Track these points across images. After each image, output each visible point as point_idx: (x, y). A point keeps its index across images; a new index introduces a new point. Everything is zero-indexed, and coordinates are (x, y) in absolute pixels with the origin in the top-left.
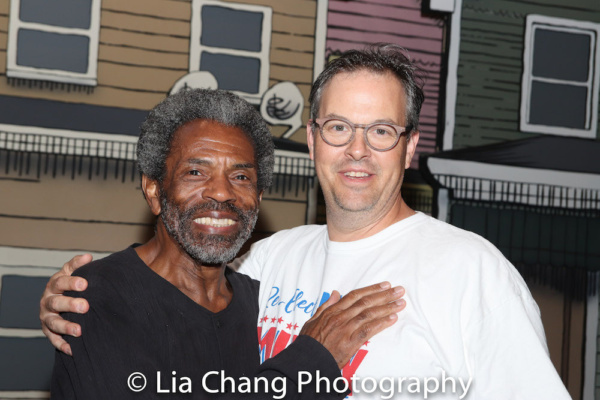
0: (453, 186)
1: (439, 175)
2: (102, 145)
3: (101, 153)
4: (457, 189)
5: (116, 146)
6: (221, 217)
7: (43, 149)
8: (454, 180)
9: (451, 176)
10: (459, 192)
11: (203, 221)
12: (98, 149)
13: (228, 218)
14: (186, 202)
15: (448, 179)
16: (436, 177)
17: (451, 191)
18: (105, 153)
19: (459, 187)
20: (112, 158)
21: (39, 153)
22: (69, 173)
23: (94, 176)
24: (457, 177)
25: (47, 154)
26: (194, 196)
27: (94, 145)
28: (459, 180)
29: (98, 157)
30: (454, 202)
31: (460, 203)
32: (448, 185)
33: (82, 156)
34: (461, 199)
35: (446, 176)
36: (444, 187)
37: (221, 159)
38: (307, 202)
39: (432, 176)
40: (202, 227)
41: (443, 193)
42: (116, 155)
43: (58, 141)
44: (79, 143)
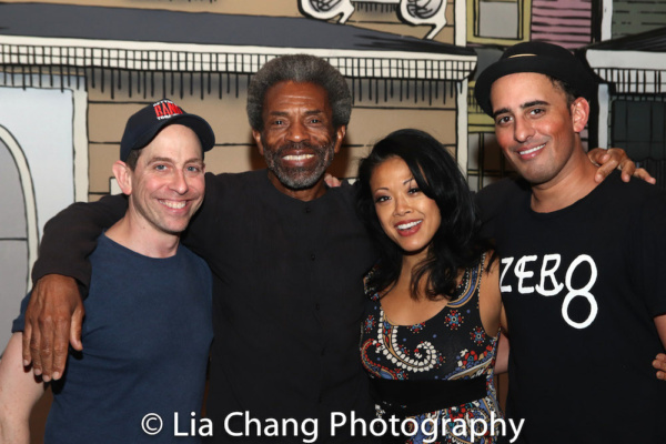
0: (615, 80)
1: (599, 69)
2: (231, 58)
3: (231, 68)
4: (619, 82)
5: (247, 59)
6: (301, 154)
7: (167, 67)
8: (615, 72)
9: (612, 69)
10: (621, 86)
12: (227, 63)
13: (306, 153)
14: (275, 146)
15: (609, 72)
16: (596, 71)
17: (612, 86)
18: (235, 67)
19: (621, 80)
20: (243, 73)
21: (163, 71)
22: (197, 92)
23: (224, 94)
24: (618, 69)
25: (171, 71)
26: (280, 140)
27: (222, 58)
28: (621, 72)
29: (227, 72)
30: (614, 98)
31: (622, 98)
32: (609, 79)
33: (210, 72)
34: (624, 94)
35: (606, 69)
36: (605, 82)
37: (296, 110)
38: (456, 110)
39: (592, 69)
41: (603, 89)
42: (247, 69)
43: (182, 57)
44: (206, 58)
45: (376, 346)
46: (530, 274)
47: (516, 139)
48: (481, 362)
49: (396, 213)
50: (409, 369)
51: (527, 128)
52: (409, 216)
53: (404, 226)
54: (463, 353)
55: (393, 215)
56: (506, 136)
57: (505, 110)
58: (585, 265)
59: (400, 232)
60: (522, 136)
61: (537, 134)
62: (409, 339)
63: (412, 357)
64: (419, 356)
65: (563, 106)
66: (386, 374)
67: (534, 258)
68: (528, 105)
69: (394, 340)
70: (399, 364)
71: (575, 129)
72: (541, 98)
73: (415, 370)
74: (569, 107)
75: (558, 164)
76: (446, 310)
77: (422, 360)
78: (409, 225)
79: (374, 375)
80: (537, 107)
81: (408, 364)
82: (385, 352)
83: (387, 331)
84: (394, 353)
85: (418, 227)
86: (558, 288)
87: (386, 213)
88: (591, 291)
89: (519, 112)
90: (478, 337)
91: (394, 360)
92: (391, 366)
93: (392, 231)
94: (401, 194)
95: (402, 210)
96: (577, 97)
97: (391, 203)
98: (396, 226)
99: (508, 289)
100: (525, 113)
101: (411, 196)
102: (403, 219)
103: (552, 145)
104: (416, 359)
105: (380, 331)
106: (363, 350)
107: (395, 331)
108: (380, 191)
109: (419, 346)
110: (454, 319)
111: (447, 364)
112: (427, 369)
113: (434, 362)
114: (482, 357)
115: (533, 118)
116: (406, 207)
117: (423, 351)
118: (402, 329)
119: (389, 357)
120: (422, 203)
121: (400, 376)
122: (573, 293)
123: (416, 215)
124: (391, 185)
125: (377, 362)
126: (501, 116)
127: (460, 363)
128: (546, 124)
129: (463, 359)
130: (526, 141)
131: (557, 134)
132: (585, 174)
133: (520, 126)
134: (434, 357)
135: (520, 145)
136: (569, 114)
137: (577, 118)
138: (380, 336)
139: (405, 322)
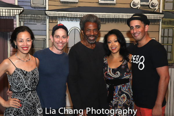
2: (118, 16)
5: (120, 16)
11: (90, 38)
12: (117, 16)
22: (111, 22)
23: (116, 22)
26: (88, 34)
27: (116, 16)
29: (117, 18)
33: (114, 18)
38: (159, 25)
40: (90, 39)
42: (120, 17)
43: (109, 15)
44: (113, 16)
45: (107, 73)
46: (135, 59)
47: (134, 32)
48: (129, 75)
49: (112, 45)
50: (114, 77)
51: (136, 31)
52: (114, 46)
53: (113, 48)
54: (125, 73)
55: (111, 46)
56: (132, 31)
57: (132, 27)
58: (143, 58)
59: (112, 49)
60: (135, 32)
61: (138, 32)
62: (114, 71)
63: (115, 75)
64: (116, 74)
65: (144, 26)
66: (109, 78)
67: (136, 56)
68: (136, 26)
69: (111, 72)
70: (112, 76)
71: (146, 31)
72: (139, 25)
73: (116, 77)
74: (144, 27)
75: (141, 38)
76: (121, 65)
77: (117, 75)
78: (114, 48)
79: (107, 79)
80: (138, 26)
81: (114, 76)
82: (110, 74)
83: (110, 70)
84: (111, 74)
85: (116, 49)
86: (138, 62)
87: (110, 45)
88: (143, 63)
89: (135, 27)
90: (128, 70)
91: (111, 75)
92: (111, 77)
93: (110, 49)
94: (113, 42)
95: (113, 45)
96: (146, 25)
97: (111, 43)
98: (111, 48)
99: (132, 61)
100: (136, 27)
101: (115, 42)
102: (113, 47)
103: (141, 34)
104: (116, 75)
105: (108, 70)
106: (105, 74)
107: (111, 70)
108: (109, 41)
109: (116, 72)
110: (123, 67)
111: (122, 75)
112: (118, 77)
113: (119, 75)
114: (129, 74)
115: (137, 28)
116: (114, 44)
117: (117, 73)
118: (112, 69)
119: (110, 75)
120: (117, 44)
121: (112, 79)
122: (140, 63)
123: (115, 46)
124: (111, 40)
125: (108, 76)
126: (132, 28)
127: (125, 75)
128: (140, 30)
129: (125, 74)
130: (136, 33)
131: (142, 32)
132: (147, 40)
133: (135, 30)
134: (119, 74)
135: (134, 34)
136: (144, 28)
137: (146, 29)
138: (108, 71)
139: (113, 68)
